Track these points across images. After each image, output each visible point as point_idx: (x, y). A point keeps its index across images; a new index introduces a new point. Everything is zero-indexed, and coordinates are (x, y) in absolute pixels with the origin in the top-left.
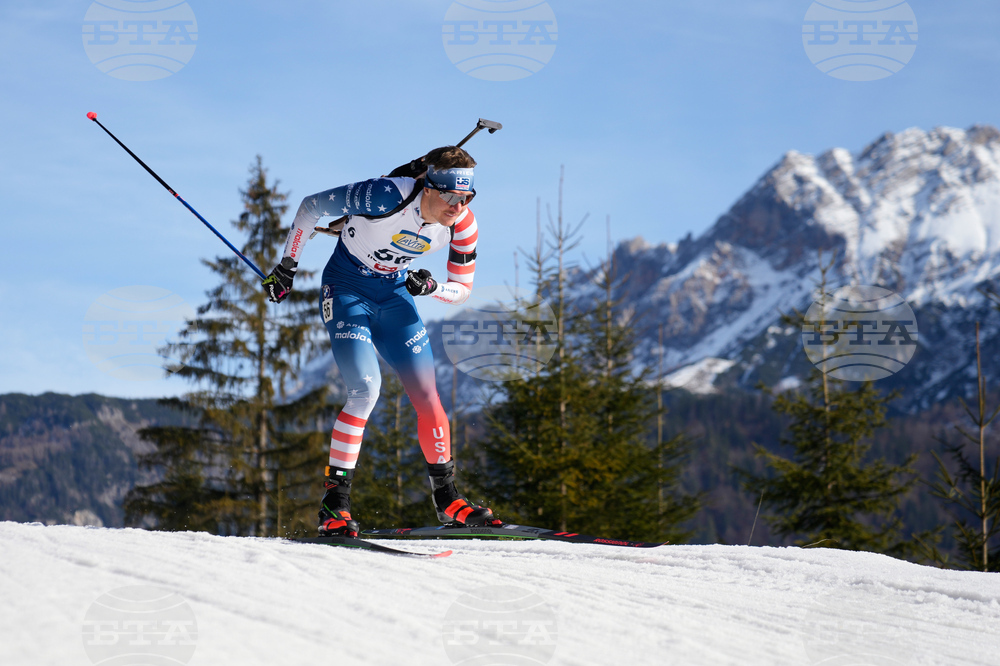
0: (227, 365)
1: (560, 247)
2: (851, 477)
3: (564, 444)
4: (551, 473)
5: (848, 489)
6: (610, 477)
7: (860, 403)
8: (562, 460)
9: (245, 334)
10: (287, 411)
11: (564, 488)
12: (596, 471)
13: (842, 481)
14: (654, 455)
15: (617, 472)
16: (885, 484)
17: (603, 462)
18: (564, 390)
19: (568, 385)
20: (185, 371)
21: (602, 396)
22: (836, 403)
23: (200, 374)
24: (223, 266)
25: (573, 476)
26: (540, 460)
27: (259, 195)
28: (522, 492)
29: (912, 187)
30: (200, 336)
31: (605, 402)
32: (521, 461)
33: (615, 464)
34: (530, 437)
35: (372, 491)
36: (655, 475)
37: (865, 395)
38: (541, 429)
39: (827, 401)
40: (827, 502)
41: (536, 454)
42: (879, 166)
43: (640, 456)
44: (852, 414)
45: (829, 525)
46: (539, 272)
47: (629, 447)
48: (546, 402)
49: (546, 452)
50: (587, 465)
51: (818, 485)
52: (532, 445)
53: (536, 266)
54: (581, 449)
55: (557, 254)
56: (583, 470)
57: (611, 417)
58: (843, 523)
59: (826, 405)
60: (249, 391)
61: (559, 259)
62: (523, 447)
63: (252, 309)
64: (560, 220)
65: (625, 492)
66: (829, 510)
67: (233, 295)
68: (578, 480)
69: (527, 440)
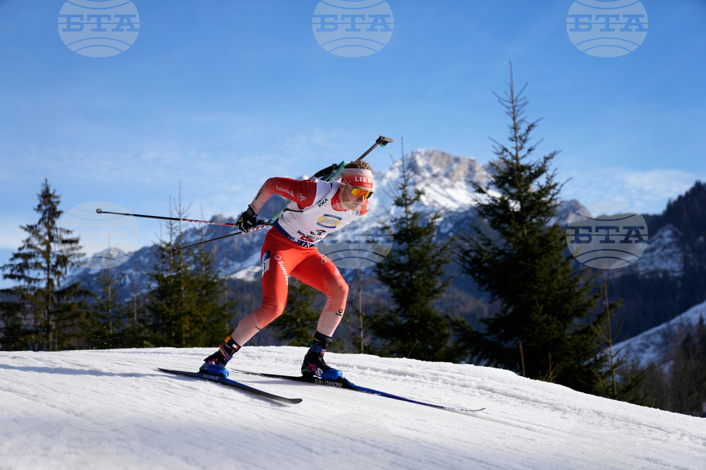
0: (32, 274)
1: (180, 218)
2: (307, 315)
3: (183, 304)
4: (177, 317)
5: (306, 320)
6: (204, 319)
8: (183, 312)
9: (41, 259)
10: (61, 293)
11: (184, 324)
12: (197, 316)
13: (304, 317)
14: (223, 308)
15: (207, 316)
17: (200, 312)
18: (183, 281)
19: (184, 278)
20: (12, 277)
21: (200, 283)
23: (20, 278)
24: (30, 229)
25: (188, 319)
26: (172, 311)
27: (46, 196)
28: (165, 326)
30: (19, 261)
31: (201, 285)
32: (164, 313)
33: (206, 313)
35: (99, 328)
36: (224, 317)
38: (173, 298)
40: (298, 326)
41: (171, 308)
43: (217, 309)
45: (299, 336)
46: (171, 228)
47: (212, 305)
48: (176, 286)
49: (176, 308)
50: (194, 313)
51: (293, 320)
52: (169, 305)
53: (170, 226)
54: (191, 307)
56: (192, 316)
57: (204, 292)
58: (305, 335)
60: (43, 285)
61: (180, 223)
62: (165, 306)
63: (44, 248)
64: (180, 205)
65: (211, 325)
66: (298, 330)
67: (35, 242)
68: (190, 320)
69: (167, 303)
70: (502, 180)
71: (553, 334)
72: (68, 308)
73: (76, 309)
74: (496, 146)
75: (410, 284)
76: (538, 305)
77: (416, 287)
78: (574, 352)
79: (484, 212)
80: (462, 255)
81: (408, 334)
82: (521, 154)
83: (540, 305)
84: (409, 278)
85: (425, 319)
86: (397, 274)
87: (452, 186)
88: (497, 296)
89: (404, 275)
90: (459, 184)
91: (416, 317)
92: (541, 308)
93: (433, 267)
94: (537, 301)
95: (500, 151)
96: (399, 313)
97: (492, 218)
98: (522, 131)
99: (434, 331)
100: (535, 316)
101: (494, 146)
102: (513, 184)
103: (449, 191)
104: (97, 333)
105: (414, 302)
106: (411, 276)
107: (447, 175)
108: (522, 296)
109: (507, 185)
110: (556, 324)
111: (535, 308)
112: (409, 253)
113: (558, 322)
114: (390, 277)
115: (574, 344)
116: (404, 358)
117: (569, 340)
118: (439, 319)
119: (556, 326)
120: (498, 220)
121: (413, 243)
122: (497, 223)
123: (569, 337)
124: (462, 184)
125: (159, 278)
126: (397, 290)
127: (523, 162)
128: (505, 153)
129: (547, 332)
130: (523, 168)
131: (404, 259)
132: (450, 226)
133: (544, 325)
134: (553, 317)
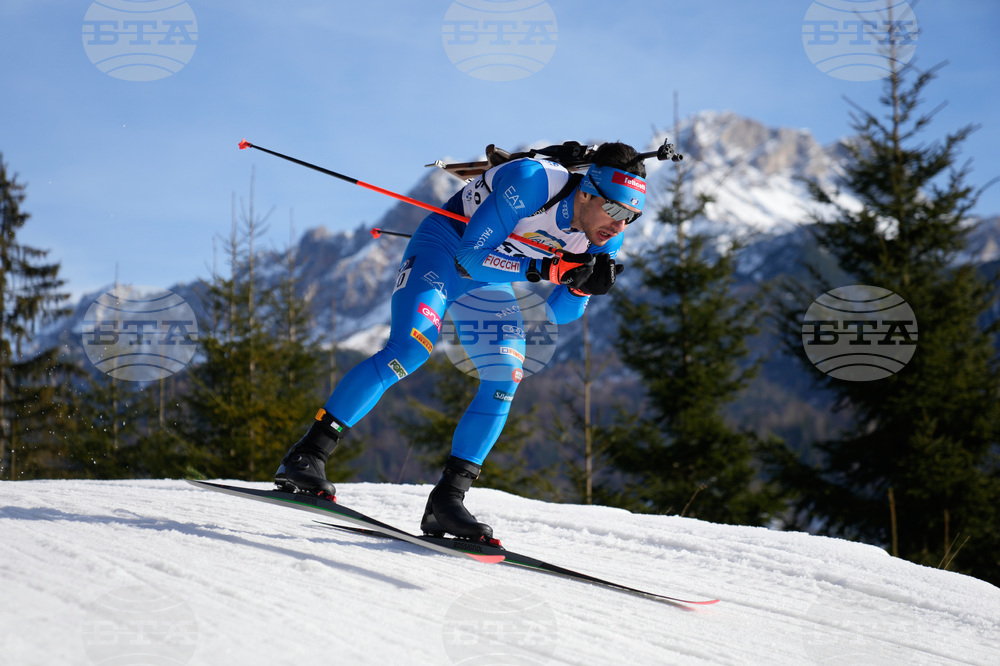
1: (250, 234)
3: (253, 397)
4: (242, 421)
6: (290, 424)
8: (251, 410)
10: (23, 368)
11: (252, 433)
12: (278, 419)
17: (285, 411)
18: (253, 352)
19: (256, 348)
21: (285, 357)
25: (260, 424)
26: (232, 410)
28: (217, 437)
31: (287, 362)
32: (217, 411)
33: (295, 414)
34: (225, 391)
35: (93, 436)
38: (233, 384)
41: (229, 403)
46: (234, 254)
48: (239, 362)
49: (239, 404)
50: (272, 414)
52: (226, 398)
53: (231, 249)
54: (266, 401)
55: (249, 238)
56: (268, 418)
57: (292, 375)
61: (250, 244)
62: (219, 399)
64: (251, 211)
68: (264, 427)
69: (222, 393)
70: (865, 179)
71: (953, 474)
72: (34, 396)
73: (49, 399)
74: (857, 113)
75: (682, 372)
76: (927, 419)
77: (693, 378)
78: (991, 510)
79: (829, 239)
80: (783, 319)
81: (676, 465)
82: (903, 129)
83: (931, 419)
84: (681, 360)
85: (709, 439)
86: (658, 353)
87: (763, 185)
88: (846, 400)
89: (670, 355)
90: (775, 180)
91: (691, 434)
92: (933, 424)
93: (726, 340)
94: (924, 411)
95: (863, 122)
96: (660, 426)
97: (843, 251)
98: (906, 87)
99: (725, 461)
100: (920, 439)
101: (851, 115)
102: (885, 188)
103: (758, 194)
104: (91, 446)
105: (687, 405)
106: (684, 355)
107: (754, 163)
108: (895, 400)
109: (873, 189)
110: (961, 455)
111: (921, 424)
112: (681, 314)
113: (964, 451)
114: (644, 357)
115: (992, 496)
116: (677, 516)
117: (984, 487)
118: (736, 440)
119: (958, 460)
120: (856, 255)
121: (690, 294)
122: (853, 261)
123: (983, 481)
124: (782, 180)
125: (210, 346)
126: (656, 383)
127: (906, 146)
128: (873, 128)
129: (942, 470)
130: (905, 158)
131: (670, 324)
132: (757, 260)
133: (938, 458)
134: (955, 441)
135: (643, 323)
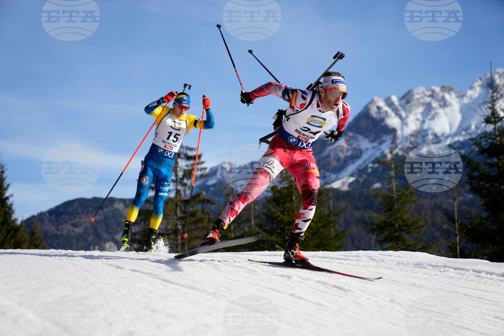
2: (404, 221)
5: (403, 226)
7: (407, 193)
10: (186, 202)
13: (401, 223)
14: (329, 215)
15: (315, 222)
16: (417, 223)
18: (294, 192)
22: (398, 193)
26: (286, 218)
28: (279, 231)
29: (420, 110)
32: (279, 219)
34: (282, 210)
36: (330, 222)
37: (409, 190)
38: (286, 206)
39: (395, 192)
40: (396, 231)
41: (284, 215)
42: (408, 102)
44: (404, 197)
45: (397, 240)
48: (288, 196)
51: (392, 225)
52: (283, 212)
58: (402, 239)
59: (394, 194)
60: (172, 195)
62: (279, 213)
65: (318, 230)
66: (397, 234)
69: (280, 211)
72: (193, 214)
73: (199, 215)
75: (499, 194)
81: (498, 238)
84: (499, 188)
86: (488, 185)
89: (493, 186)
96: (490, 220)
105: (502, 210)
106: (500, 186)
112: (498, 167)
114: (481, 187)
121: (502, 157)
125: (274, 189)
126: (487, 200)
135: (479, 171)
